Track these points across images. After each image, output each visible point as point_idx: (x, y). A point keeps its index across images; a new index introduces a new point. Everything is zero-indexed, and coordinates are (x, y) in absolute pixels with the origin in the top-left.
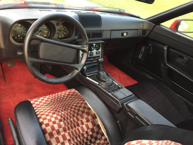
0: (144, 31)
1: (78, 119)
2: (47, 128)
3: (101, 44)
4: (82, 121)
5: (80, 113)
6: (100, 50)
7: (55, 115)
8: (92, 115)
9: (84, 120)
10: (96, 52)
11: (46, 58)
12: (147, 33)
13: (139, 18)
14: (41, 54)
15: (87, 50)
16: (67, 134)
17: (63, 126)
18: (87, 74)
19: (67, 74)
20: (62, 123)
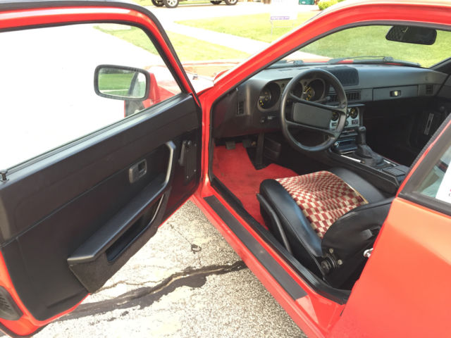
0: (429, 87)
1: (338, 201)
2: (303, 204)
3: (358, 110)
4: (343, 203)
5: (340, 194)
6: (358, 118)
7: (309, 194)
8: (357, 198)
9: (347, 203)
10: (352, 121)
11: (300, 121)
12: (436, 89)
13: (418, 66)
14: (295, 117)
15: (345, 112)
16: (327, 214)
17: (321, 205)
18: (341, 151)
19: (321, 142)
20: (319, 202)
